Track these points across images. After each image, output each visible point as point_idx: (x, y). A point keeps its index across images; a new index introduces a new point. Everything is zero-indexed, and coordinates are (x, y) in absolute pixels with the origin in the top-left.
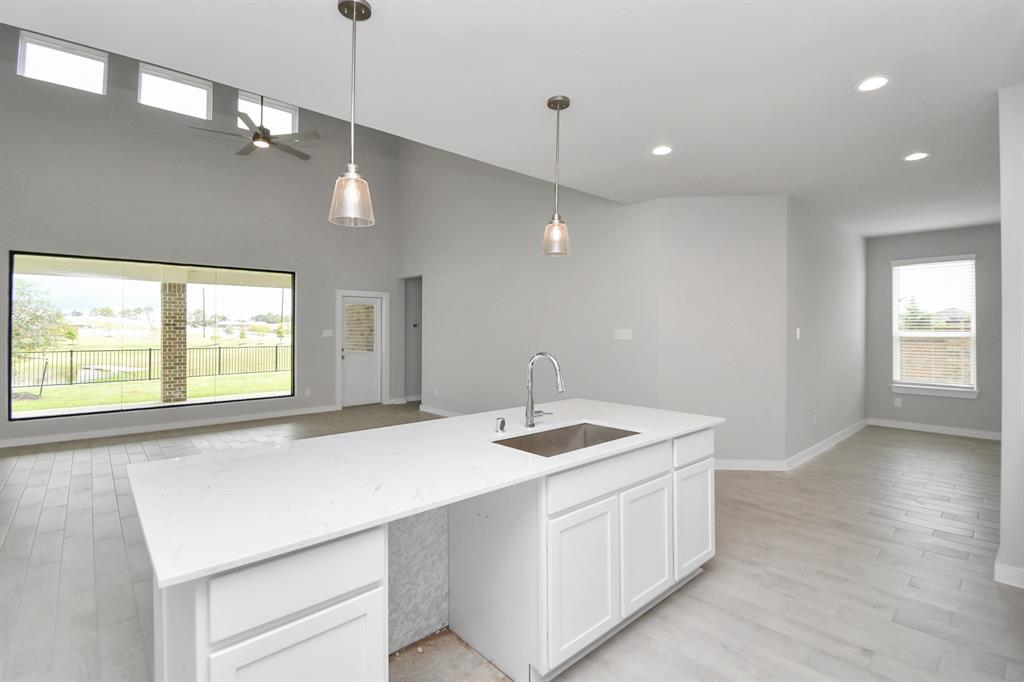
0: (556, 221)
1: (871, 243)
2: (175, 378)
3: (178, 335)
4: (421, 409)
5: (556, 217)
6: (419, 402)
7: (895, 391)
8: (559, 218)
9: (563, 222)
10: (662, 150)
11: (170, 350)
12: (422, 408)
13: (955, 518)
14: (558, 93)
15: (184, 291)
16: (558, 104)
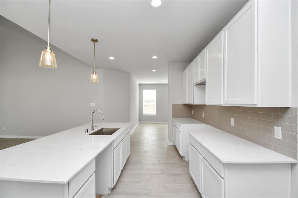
0: (94, 73)
1: (140, 85)
5: (94, 72)
7: (144, 115)
8: (95, 73)
9: (96, 74)
10: (112, 58)
13: (153, 138)
14: (95, 38)
16: (95, 41)
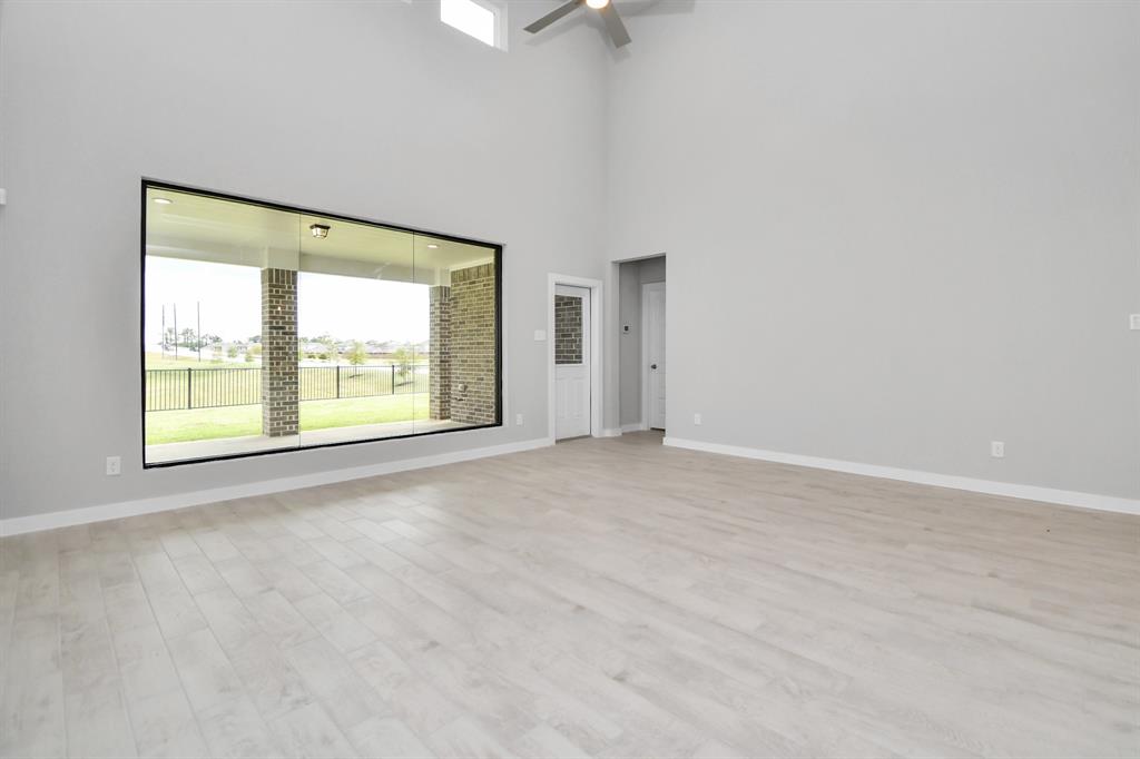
2: (285, 403)
3: (288, 343)
4: (665, 443)
6: (660, 432)
11: (278, 364)
12: (668, 441)
15: (295, 282)
